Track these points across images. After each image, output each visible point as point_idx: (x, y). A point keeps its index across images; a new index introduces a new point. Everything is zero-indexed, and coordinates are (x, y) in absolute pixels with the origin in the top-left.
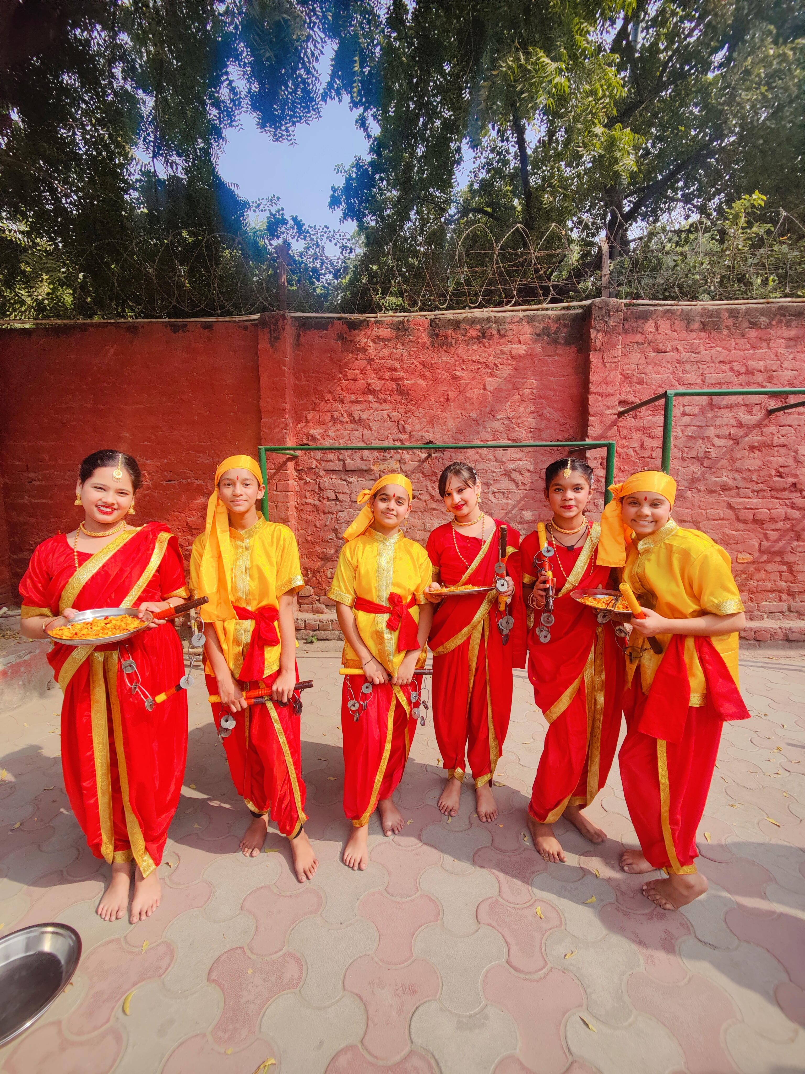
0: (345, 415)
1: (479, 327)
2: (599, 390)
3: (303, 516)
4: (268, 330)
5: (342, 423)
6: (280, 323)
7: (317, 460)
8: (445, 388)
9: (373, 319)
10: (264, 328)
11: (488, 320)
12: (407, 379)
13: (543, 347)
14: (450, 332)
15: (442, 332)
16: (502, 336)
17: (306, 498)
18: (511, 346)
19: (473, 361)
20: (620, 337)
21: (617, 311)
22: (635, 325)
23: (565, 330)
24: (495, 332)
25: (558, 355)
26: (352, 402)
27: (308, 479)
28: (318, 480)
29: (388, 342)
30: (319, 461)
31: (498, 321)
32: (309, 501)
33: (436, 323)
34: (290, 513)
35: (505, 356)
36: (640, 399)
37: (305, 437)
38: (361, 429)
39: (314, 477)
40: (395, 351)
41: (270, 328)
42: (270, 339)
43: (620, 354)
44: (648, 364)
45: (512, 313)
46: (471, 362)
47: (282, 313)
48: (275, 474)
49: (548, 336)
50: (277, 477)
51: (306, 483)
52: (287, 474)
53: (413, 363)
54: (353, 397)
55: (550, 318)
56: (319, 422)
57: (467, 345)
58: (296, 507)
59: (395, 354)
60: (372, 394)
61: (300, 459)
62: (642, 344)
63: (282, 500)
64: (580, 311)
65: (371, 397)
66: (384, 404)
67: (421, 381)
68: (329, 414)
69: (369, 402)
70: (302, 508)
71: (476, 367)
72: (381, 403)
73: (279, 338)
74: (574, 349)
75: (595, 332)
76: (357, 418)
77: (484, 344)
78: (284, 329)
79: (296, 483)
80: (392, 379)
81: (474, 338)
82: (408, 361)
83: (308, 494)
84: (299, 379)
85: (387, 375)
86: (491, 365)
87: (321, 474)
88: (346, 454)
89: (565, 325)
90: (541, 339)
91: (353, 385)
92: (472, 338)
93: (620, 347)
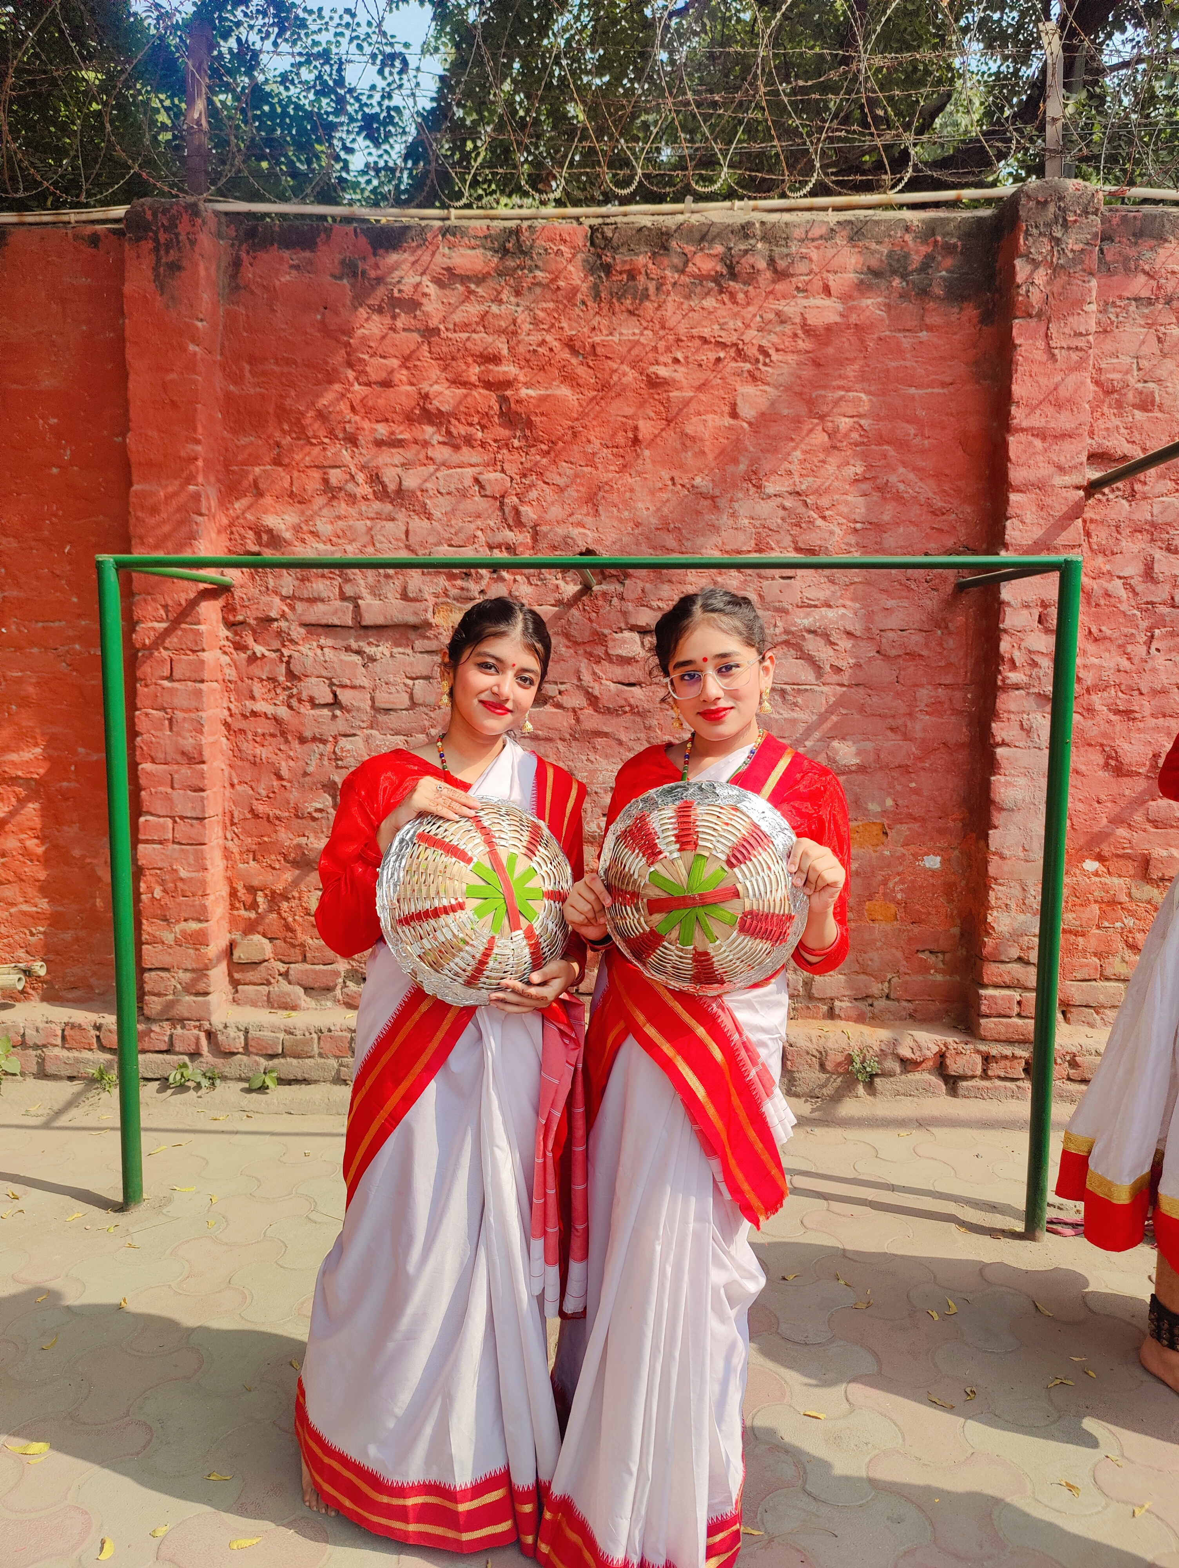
0: (360, 477)
1: (719, 249)
2: (1036, 421)
3: (244, 746)
4: (151, 245)
5: (352, 499)
6: (183, 228)
7: (284, 598)
8: (629, 411)
9: (437, 224)
10: (138, 240)
11: (744, 231)
12: (527, 385)
13: (888, 306)
14: (642, 260)
15: (621, 260)
16: (781, 275)
17: (253, 698)
18: (805, 302)
19: (704, 341)
20: (1094, 283)
21: (1086, 213)
22: (1132, 252)
23: (949, 262)
24: (762, 264)
25: (930, 328)
26: (379, 443)
27: (259, 649)
28: (286, 652)
29: (478, 284)
30: (291, 600)
31: (771, 235)
32: (261, 706)
33: (604, 238)
34: (206, 740)
35: (788, 329)
36: (1144, 450)
37: (250, 534)
38: (401, 515)
39: (276, 644)
40: (495, 309)
41: (156, 240)
42: (155, 269)
43: (1093, 328)
44: (1164, 356)
45: (807, 215)
46: (698, 343)
47: (190, 199)
48: (167, 632)
49: (903, 277)
50: (172, 641)
51: (253, 659)
52: (198, 633)
53: (543, 343)
54: (382, 430)
55: (907, 229)
56: (292, 495)
57: (688, 297)
58: (227, 725)
59: (495, 316)
60: (431, 423)
61: (238, 593)
62: (1150, 302)
63: (185, 704)
64: (986, 212)
65: (428, 431)
66: (465, 449)
67: (564, 391)
68: (316, 475)
69: (426, 444)
70: (243, 724)
71: (712, 356)
72: (456, 448)
73: (179, 268)
74: (971, 312)
75: (1028, 268)
76: (392, 487)
77: (733, 296)
78: (193, 243)
79: (226, 659)
80: (488, 385)
81: (708, 277)
82: (530, 338)
83: (258, 689)
84: (237, 380)
85: (474, 372)
86: (753, 352)
87: (294, 635)
88: (362, 581)
89: (949, 249)
90: (883, 284)
91: (382, 400)
92: (701, 278)
93: (1093, 307)
